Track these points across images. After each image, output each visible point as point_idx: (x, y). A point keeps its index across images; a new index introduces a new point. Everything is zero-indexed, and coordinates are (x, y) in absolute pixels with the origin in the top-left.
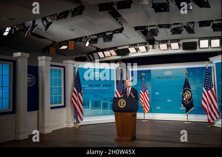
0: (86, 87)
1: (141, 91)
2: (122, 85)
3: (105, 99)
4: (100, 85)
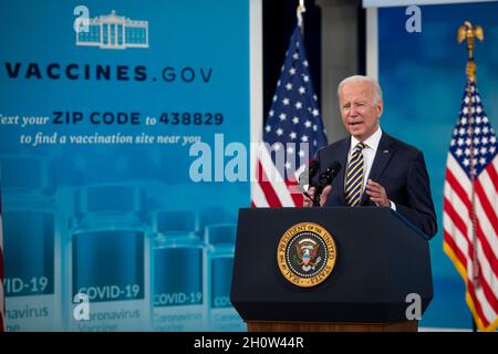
0: (32, 130)
1: (452, 164)
2: (307, 116)
3: (174, 224)
4: (135, 119)
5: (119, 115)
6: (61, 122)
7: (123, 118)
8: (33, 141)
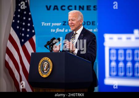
4: (93, 23)
5: (87, 22)
6: (66, 25)
7: (89, 23)
8: (56, 31)
